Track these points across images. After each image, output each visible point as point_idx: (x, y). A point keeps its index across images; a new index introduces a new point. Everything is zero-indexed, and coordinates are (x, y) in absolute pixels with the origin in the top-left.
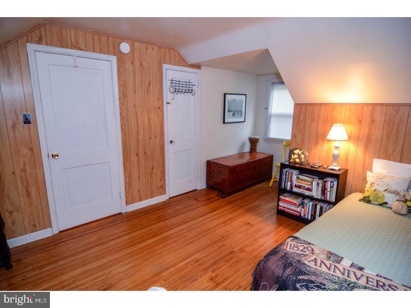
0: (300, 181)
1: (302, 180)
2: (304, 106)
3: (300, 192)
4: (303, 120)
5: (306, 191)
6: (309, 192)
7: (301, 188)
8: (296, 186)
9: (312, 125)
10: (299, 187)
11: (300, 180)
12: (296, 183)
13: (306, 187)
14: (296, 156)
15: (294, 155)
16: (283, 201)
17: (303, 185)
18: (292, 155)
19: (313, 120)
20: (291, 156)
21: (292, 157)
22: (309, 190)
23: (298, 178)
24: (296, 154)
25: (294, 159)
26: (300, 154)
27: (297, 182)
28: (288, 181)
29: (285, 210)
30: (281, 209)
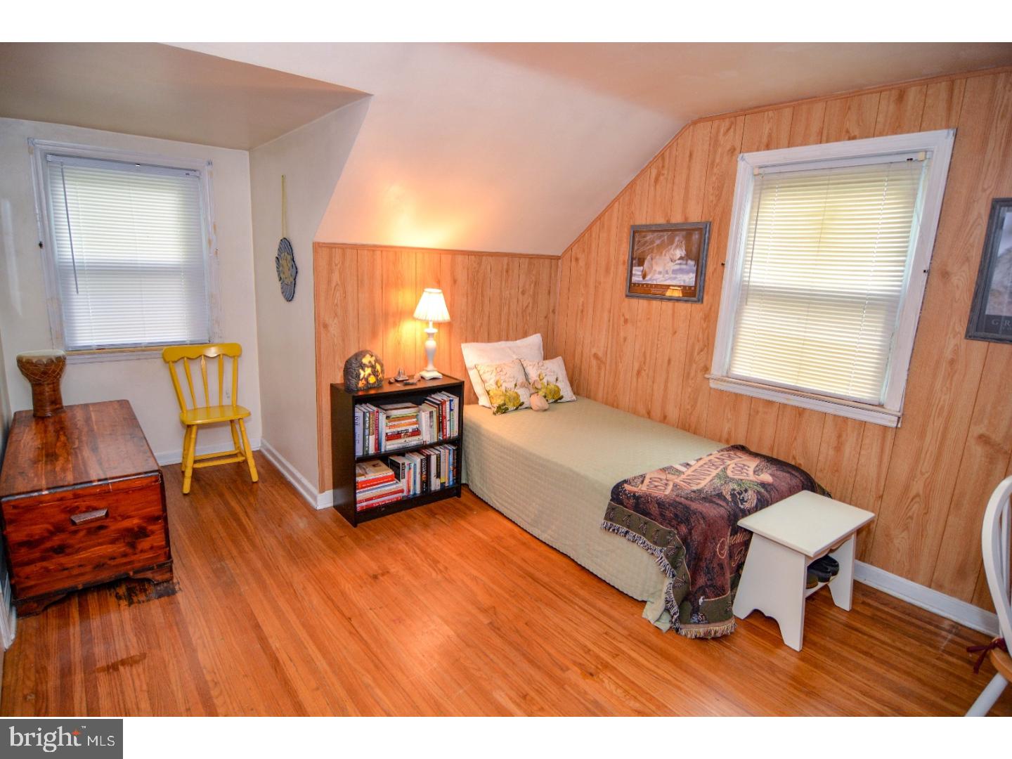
0: (396, 423)
1: (399, 419)
2: (337, 250)
3: (400, 446)
4: (339, 283)
5: (410, 439)
6: (416, 438)
7: (400, 437)
8: (390, 438)
9: (360, 295)
10: (397, 436)
11: (395, 421)
12: (388, 431)
13: (410, 430)
14: (368, 371)
15: (364, 370)
16: (364, 486)
17: (403, 428)
18: (361, 371)
19: (360, 283)
20: (360, 374)
21: (362, 376)
22: (416, 432)
23: (388, 417)
24: (368, 367)
25: (367, 380)
26: (373, 363)
27: (390, 427)
28: (369, 435)
29: (372, 504)
30: (362, 507)
